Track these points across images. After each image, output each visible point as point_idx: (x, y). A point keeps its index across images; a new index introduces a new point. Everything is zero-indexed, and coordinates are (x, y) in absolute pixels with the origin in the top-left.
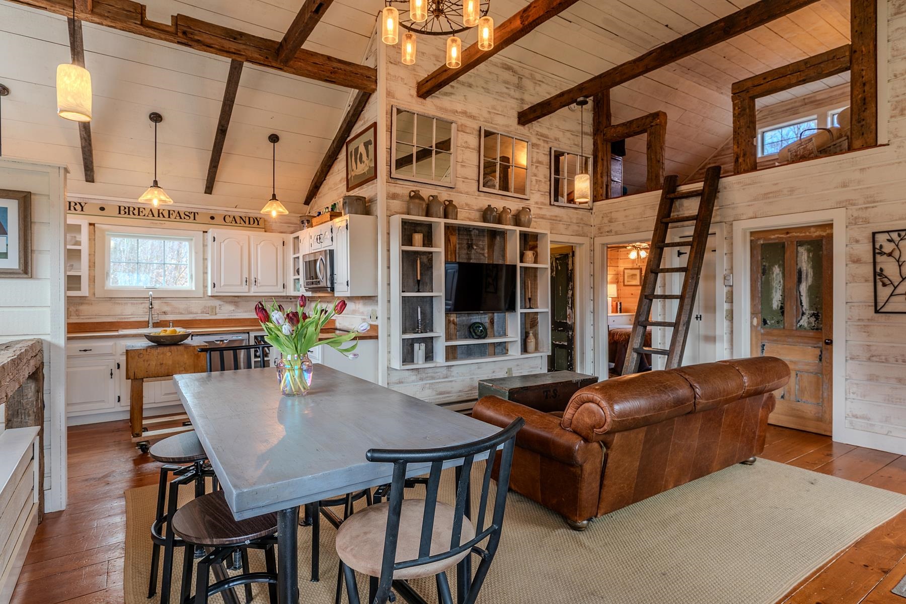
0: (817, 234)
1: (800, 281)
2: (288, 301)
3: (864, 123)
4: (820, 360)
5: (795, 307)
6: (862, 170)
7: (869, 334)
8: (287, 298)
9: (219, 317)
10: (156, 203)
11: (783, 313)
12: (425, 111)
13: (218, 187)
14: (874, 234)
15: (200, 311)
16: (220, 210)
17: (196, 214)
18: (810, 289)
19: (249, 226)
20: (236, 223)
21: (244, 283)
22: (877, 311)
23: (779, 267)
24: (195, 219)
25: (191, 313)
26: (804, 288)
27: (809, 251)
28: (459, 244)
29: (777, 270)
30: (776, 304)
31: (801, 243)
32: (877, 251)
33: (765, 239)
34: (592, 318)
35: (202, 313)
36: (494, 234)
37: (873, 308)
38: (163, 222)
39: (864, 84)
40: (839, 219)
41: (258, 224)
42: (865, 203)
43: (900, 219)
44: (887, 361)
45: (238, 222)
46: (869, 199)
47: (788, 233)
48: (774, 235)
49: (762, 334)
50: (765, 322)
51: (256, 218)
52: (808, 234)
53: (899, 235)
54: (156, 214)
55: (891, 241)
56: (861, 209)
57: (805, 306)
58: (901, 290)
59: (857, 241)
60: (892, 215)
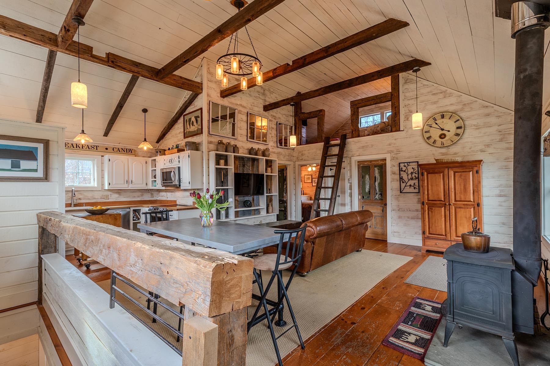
0: (381, 163)
1: (375, 181)
2: (147, 192)
3: (395, 122)
4: (383, 211)
5: (374, 191)
6: (395, 139)
7: (399, 201)
8: (146, 190)
9: (110, 200)
10: (83, 142)
11: (370, 193)
12: (224, 104)
13: (112, 133)
14: (399, 163)
15: (99, 198)
16: (111, 145)
17: (98, 147)
18: (379, 184)
19: (127, 153)
20: (120, 151)
21: (126, 183)
22: (401, 192)
23: (368, 175)
24: (97, 149)
25: (95, 199)
26: (377, 183)
27: (378, 169)
28: (239, 164)
29: (367, 177)
30: (367, 190)
31: (375, 166)
32: (401, 170)
33: (363, 164)
34: (295, 198)
35: (101, 198)
36: (254, 160)
37: (400, 191)
38: (80, 151)
39: (396, 108)
40: (388, 157)
41: (131, 152)
42: (396, 152)
43: (408, 158)
44: (404, 211)
45: (121, 151)
46: (398, 151)
47: (371, 162)
48: (366, 163)
49: (362, 202)
50: (363, 197)
51: (130, 149)
52: (378, 163)
53: (407, 164)
54: (75, 146)
55: (405, 166)
56: (395, 154)
57: (377, 191)
58: (408, 184)
59: (394, 166)
60: (405, 156)
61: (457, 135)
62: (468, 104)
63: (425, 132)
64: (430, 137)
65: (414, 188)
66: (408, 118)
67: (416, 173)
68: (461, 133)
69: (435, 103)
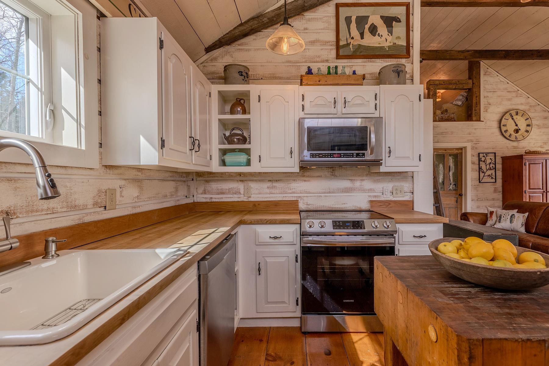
0: (456, 152)
1: (450, 171)
3: (476, 111)
4: (457, 202)
5: (448, 182)
6: (475, 129)
7: (477, 191)
11: (443, 184)
14: (479, 154)
18: (453, 174)
22: (480, 182)
23: (442, 165)
26: (451, 173)
27: (453, 158)
29: (441, 166)
30: (441, 180)
31: (450, 155)
32: (480, 160)
33: (437, 152)
37: (478, 181)
39: (477, 97)
40: (469, 146)
42: (476, 142)
43: (486, 149)
44: (482, 200)
46: (477, 140)
47: (446, 150)
48: (440, 151)
52: (453, 151)
53: (486, 155)
55: (484, 156)
56: (475, 144)
57: (451, 181)
58: (486, 174)
59: (474, 156)
60: (484, 147)
61: (527, 131)
62: (533, 106)
63: (503, 125)
64: (507, 130)
65: (492, 178)
66: (487, 110)
67: (493, 164)
68: (530, 130)
69: (510, 100)
